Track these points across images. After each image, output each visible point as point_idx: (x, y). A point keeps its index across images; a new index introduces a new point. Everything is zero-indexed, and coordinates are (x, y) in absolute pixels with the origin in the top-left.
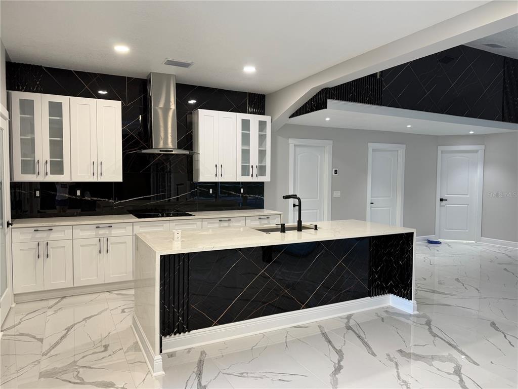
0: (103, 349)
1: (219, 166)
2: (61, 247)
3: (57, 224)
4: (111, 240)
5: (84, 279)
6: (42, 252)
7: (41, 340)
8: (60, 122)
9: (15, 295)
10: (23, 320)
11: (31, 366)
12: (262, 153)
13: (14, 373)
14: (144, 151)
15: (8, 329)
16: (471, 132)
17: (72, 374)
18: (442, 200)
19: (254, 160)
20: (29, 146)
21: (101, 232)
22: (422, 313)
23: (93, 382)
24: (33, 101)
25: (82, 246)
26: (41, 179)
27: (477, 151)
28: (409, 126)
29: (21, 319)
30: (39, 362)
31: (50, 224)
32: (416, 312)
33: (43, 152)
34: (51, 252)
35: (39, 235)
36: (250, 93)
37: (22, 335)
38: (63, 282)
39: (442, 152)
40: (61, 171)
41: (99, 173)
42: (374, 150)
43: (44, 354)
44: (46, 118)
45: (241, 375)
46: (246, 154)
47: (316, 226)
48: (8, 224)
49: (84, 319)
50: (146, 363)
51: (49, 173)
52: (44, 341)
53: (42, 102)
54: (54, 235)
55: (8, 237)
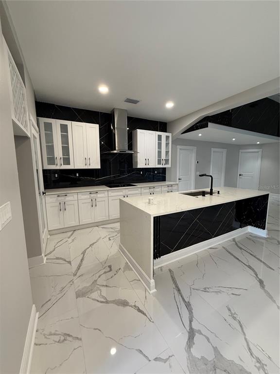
0: (109, 269)
1: (147, 160)
2: (72, 204)
3: (69, 192)
4: (97, 200)
5: (85, 220)
6: (62, 208)
7: (70, 262)
8: (67, 136)
9: (49, 231)
10: (56, 247)
11: (69, 285)
12: (167, 153)
13: (59, 293)
14: (112, 152)
15: (48, 254)
16: (258, 143)
17: (96, 292)
18: (240, 175)
19: (163, 157)
20: (50, 149)
21: (92, 195)
22: (270, 236)
23: (113, 301)
24: (51, 123)
25: (83, 203)
26: (58, 168)
27: (258, 152)
28: (234, 139)
29: (55, 246)
30: (73, 282)
31: (65, 192)
32: (268, 236)
33: (58, 153)
34: (67, 207)
35: (60, 198)
36: (160, 122)
37: (57, 258)
38: (74, 223)
39: (242, 153)
40: (69, 164)
41: (89, 163)
42: (214, 152)
43: (75, 275)
44: (59, 133)
45: (205, 290)
46: (160, 153)
47: (219, 192)
48: (43, 193)
49: (90, 246)
50: (140, 280)
51: (62, 164)
52: (72, 262)
53: (56, 124)
54: (67, 198)
55: (43, 200)
